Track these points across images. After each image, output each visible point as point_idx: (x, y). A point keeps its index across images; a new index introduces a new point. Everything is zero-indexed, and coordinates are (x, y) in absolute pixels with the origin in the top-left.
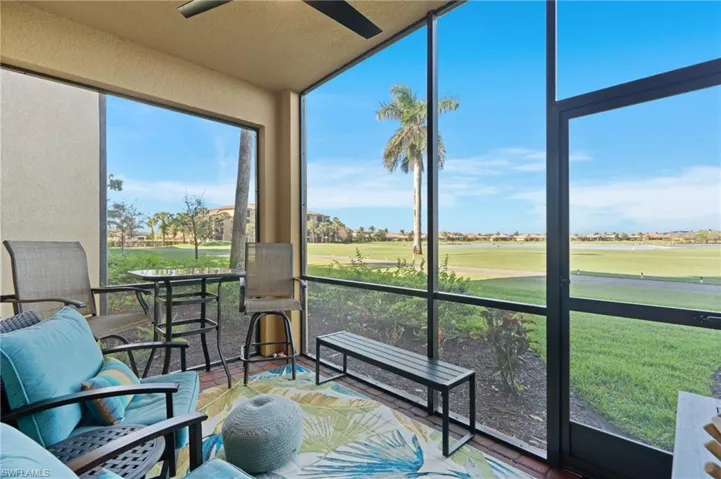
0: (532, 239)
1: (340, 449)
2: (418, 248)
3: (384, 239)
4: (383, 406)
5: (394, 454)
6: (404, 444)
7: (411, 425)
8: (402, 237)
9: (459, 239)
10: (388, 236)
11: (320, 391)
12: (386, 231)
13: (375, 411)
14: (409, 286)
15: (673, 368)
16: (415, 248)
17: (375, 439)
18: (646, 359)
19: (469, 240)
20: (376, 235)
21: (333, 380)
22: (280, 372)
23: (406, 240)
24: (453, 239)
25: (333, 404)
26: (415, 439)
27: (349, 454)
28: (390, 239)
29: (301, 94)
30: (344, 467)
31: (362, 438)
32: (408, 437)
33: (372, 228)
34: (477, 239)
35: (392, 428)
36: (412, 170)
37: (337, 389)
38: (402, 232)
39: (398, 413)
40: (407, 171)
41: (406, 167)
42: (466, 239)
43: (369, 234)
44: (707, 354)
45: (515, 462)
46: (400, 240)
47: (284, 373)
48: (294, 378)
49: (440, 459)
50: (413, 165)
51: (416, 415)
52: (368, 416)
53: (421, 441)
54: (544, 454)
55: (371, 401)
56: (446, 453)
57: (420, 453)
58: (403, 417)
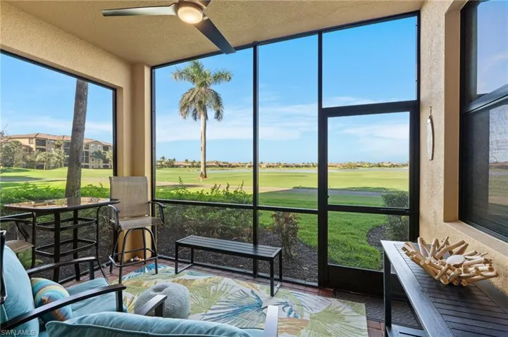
0: (270, 166)
1: (213, 307)
2: (204, 173)
3: (173, 166)
4: (225, 278)
5: (245, 302)
6: (248, 296)
7: (247, 285)
8: (186, 164)
9: (226, 166)
10: (176, 164)
11: (180, 278)
12: (174, 160)
13: (223, 282)
14: (222, 201)
15: (353, 234)
16: (202, 174)
17: (230, 297)
18: (342, 231)
19: (233, 167)
20: (166, 163)
21: (186, 269)
22: (143, 270)
23: (190, 167)
24: (222, 166)
25: (193, 284)
26: (252, 292)
27: (219, 309)
28: (177, 166)
29: (153, 68)
30: (220, 316)
31: (223, 298)
32: (248, 291)
33: (163, 158)
34: (238, 166)
35: (238, 289)
36: (199, 118)
37: (192, 274)
38: (187, 161)
39: (237, 280)
40: (195, 119)
41: (195, 116)
42: (231, 166)
43: (161, 162)
44: (363, 226)
45: (305, 291)
46: (185, 167)
47: (146, 271)
48: (157, 273)
49: (270, 299)
50: (200, 115)
51: (247, 279)
52: (220, 286)
53: (256, 292)
54: (316, 284)
55: (217, 277)
56: (272, 295)
57: (258, 298)
58: (241, 282)
